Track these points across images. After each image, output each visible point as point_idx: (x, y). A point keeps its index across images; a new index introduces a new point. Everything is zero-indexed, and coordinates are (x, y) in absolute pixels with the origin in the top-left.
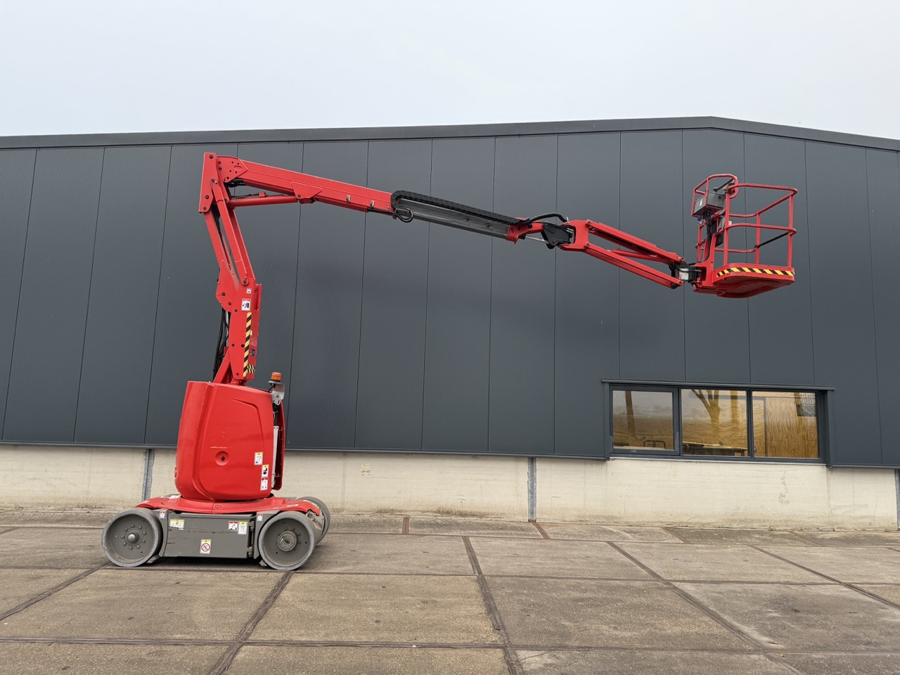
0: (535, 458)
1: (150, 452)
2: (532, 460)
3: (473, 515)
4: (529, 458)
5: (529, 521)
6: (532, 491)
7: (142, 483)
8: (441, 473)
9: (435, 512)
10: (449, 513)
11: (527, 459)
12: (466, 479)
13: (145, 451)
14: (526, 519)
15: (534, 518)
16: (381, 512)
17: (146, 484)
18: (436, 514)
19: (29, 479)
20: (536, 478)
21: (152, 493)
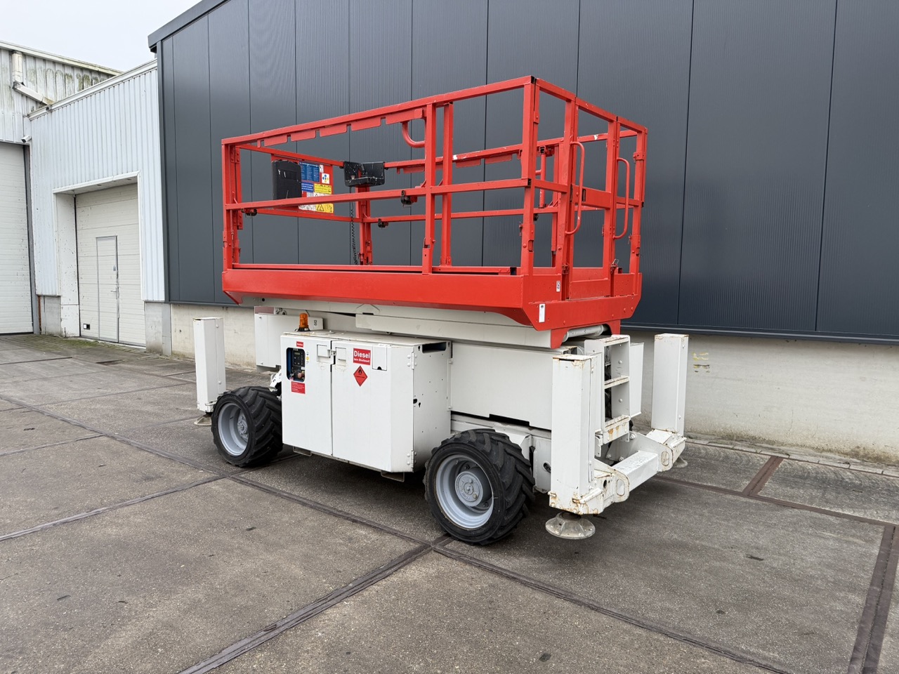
9: (847, 454)
16: (731, 438)
18: (848, 459)
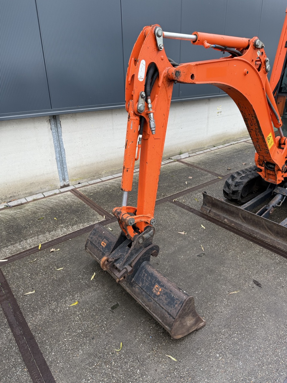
1: (55, 119)
21: (68, 165)
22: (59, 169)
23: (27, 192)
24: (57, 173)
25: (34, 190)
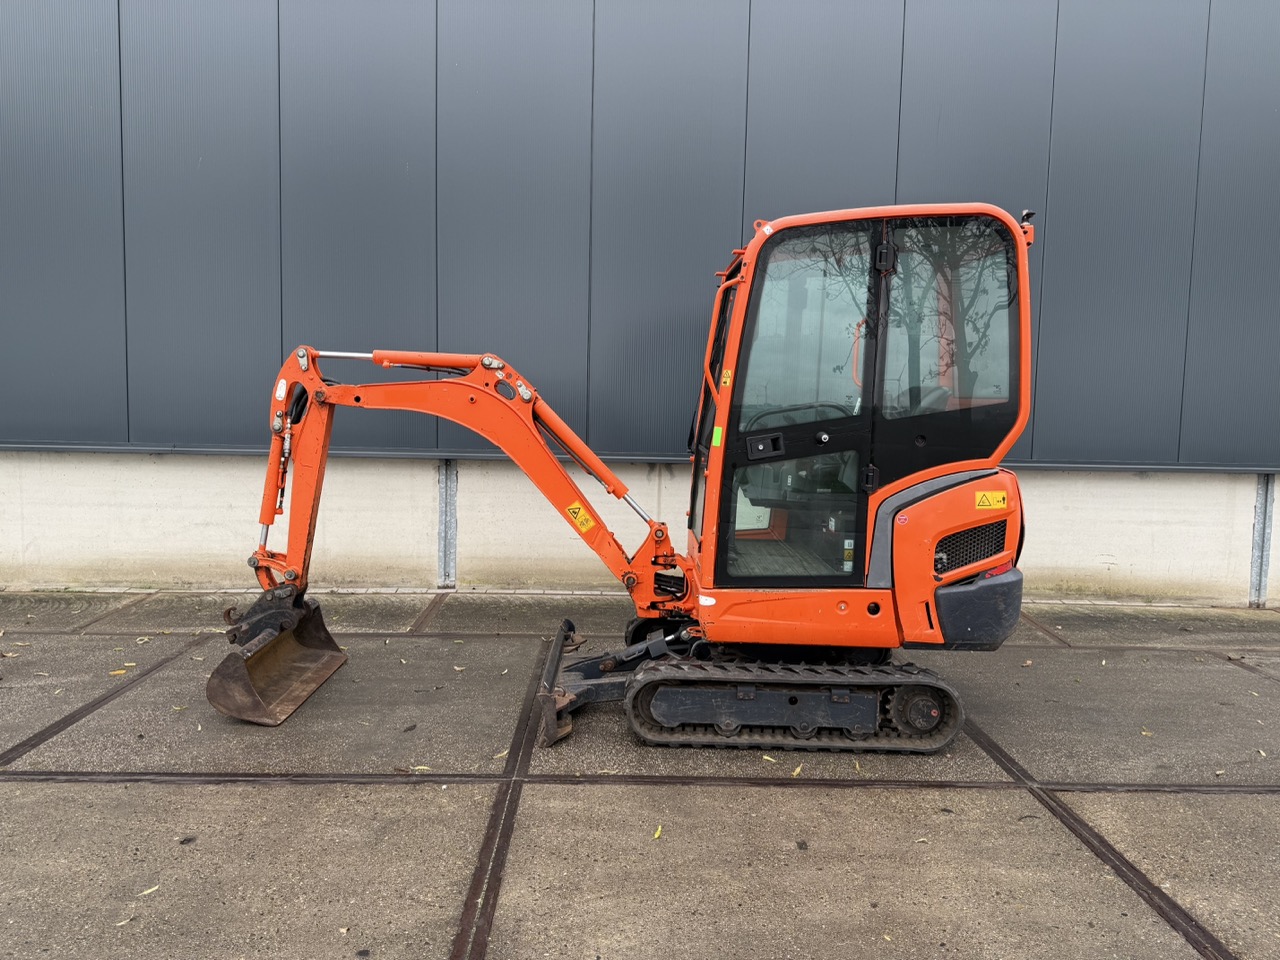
0: (1273, 475)
1: (448, 465)
2: (1266, 479)
3: (1132, 596)
4: (1259, 475)
5: (1251, 605)
6: (1262, 545)
7: (435, 530)
8: (1066, 508)
10: (1080, 592)
11: (1256, 476)
12: (1121, 522)
13: (437, 463)
14: (1246, 601)
15: (1262, 600)
17: (446, 533)
19: (196, 524)
20: (1271, 517)
21: (459, 549)
22: (441, 554)
23: (378, 580)
24: (436, 559)
25: (389, 579)
